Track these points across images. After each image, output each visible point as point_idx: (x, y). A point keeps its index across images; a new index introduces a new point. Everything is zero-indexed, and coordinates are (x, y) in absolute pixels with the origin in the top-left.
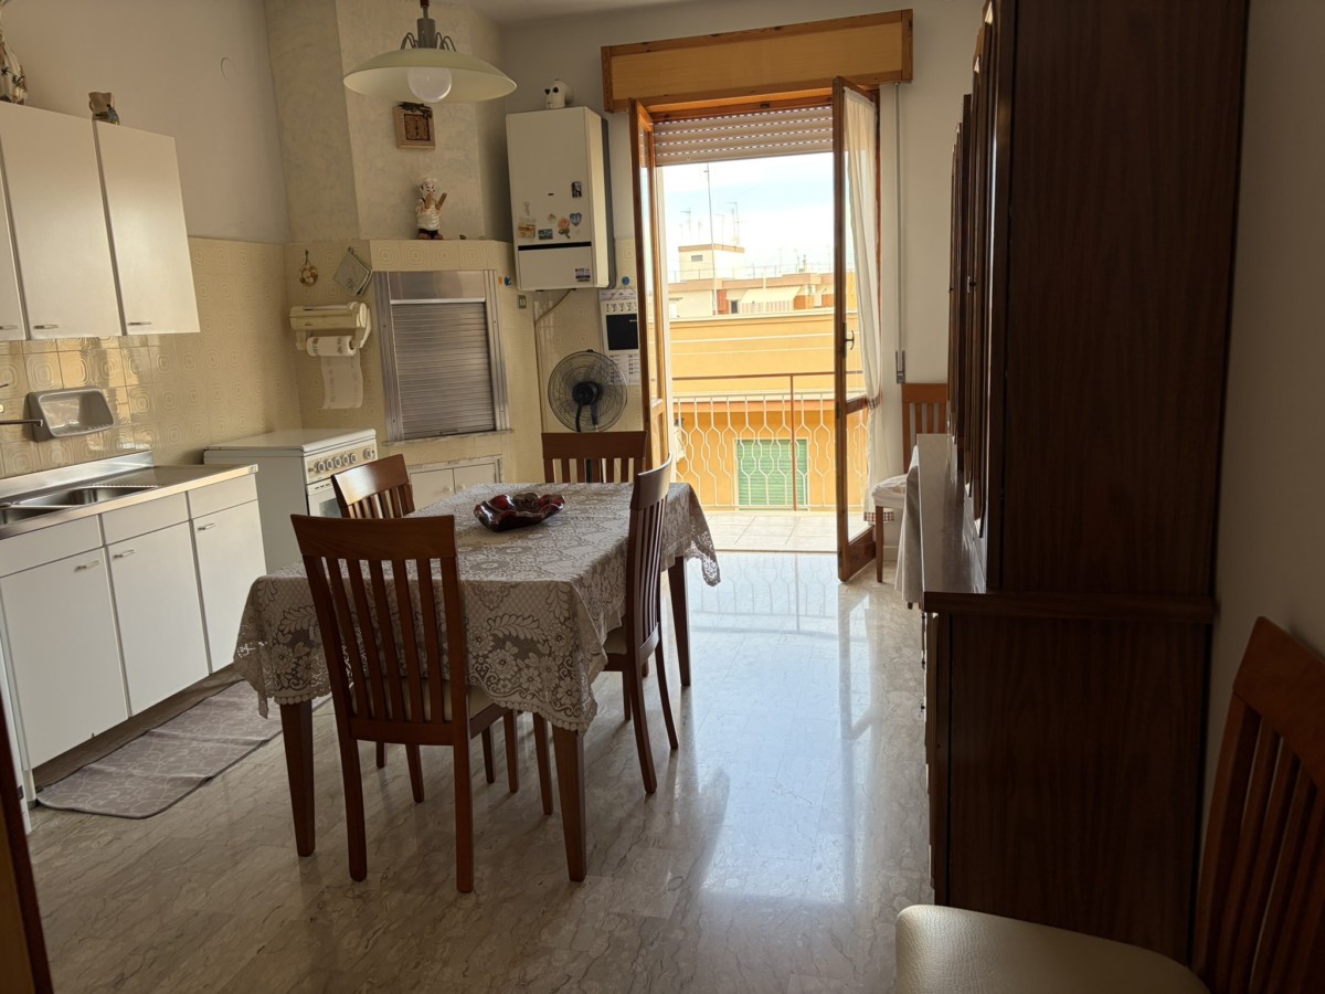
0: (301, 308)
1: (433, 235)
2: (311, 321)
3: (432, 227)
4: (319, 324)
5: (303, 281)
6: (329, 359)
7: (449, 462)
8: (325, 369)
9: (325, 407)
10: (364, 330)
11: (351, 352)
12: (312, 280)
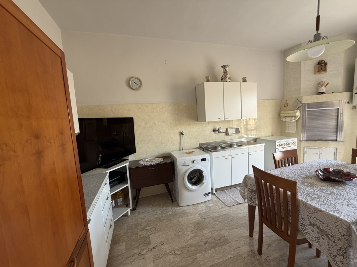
0: (283, 112)
1: (323, 93)
2: (285, 114)
3: (322, 91)
4: (287, 115)
5: (285, 106)
6: (288, 122)
7: (319, 147)
8: (287, 124)
9: (286, 132)
10: (298, 116)
11: (294, 121)
12: (287, 106)
